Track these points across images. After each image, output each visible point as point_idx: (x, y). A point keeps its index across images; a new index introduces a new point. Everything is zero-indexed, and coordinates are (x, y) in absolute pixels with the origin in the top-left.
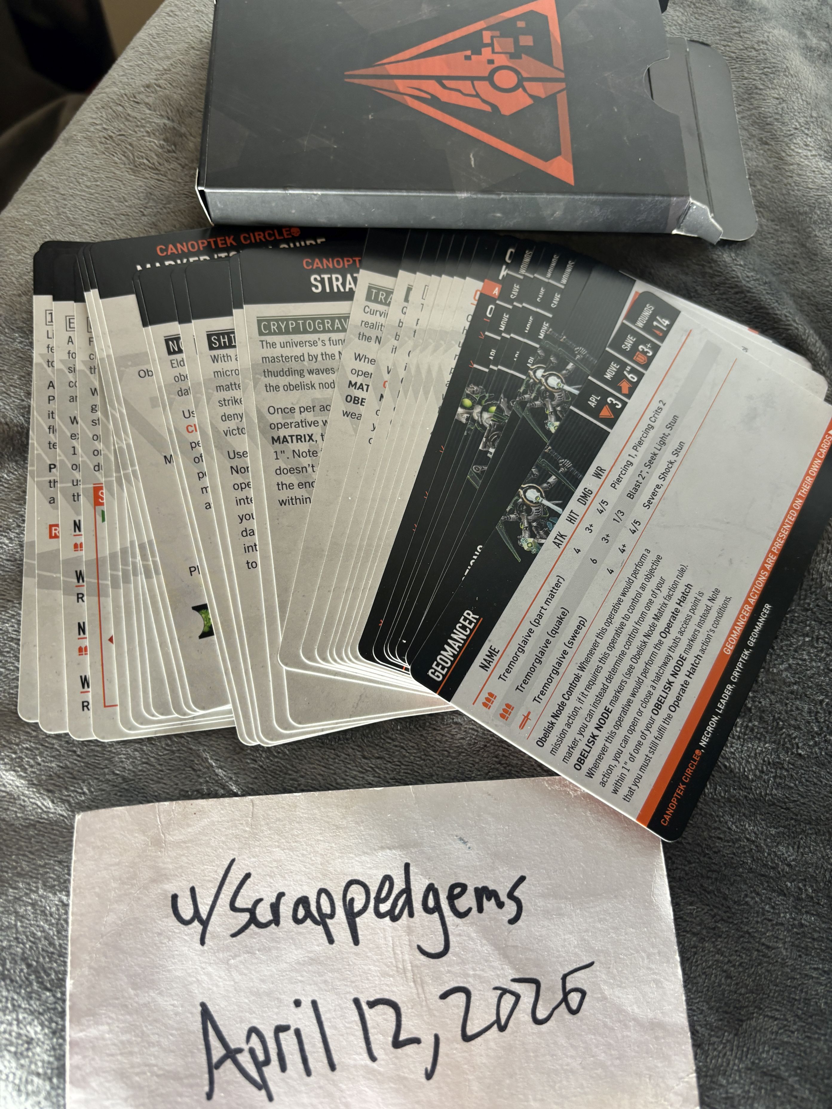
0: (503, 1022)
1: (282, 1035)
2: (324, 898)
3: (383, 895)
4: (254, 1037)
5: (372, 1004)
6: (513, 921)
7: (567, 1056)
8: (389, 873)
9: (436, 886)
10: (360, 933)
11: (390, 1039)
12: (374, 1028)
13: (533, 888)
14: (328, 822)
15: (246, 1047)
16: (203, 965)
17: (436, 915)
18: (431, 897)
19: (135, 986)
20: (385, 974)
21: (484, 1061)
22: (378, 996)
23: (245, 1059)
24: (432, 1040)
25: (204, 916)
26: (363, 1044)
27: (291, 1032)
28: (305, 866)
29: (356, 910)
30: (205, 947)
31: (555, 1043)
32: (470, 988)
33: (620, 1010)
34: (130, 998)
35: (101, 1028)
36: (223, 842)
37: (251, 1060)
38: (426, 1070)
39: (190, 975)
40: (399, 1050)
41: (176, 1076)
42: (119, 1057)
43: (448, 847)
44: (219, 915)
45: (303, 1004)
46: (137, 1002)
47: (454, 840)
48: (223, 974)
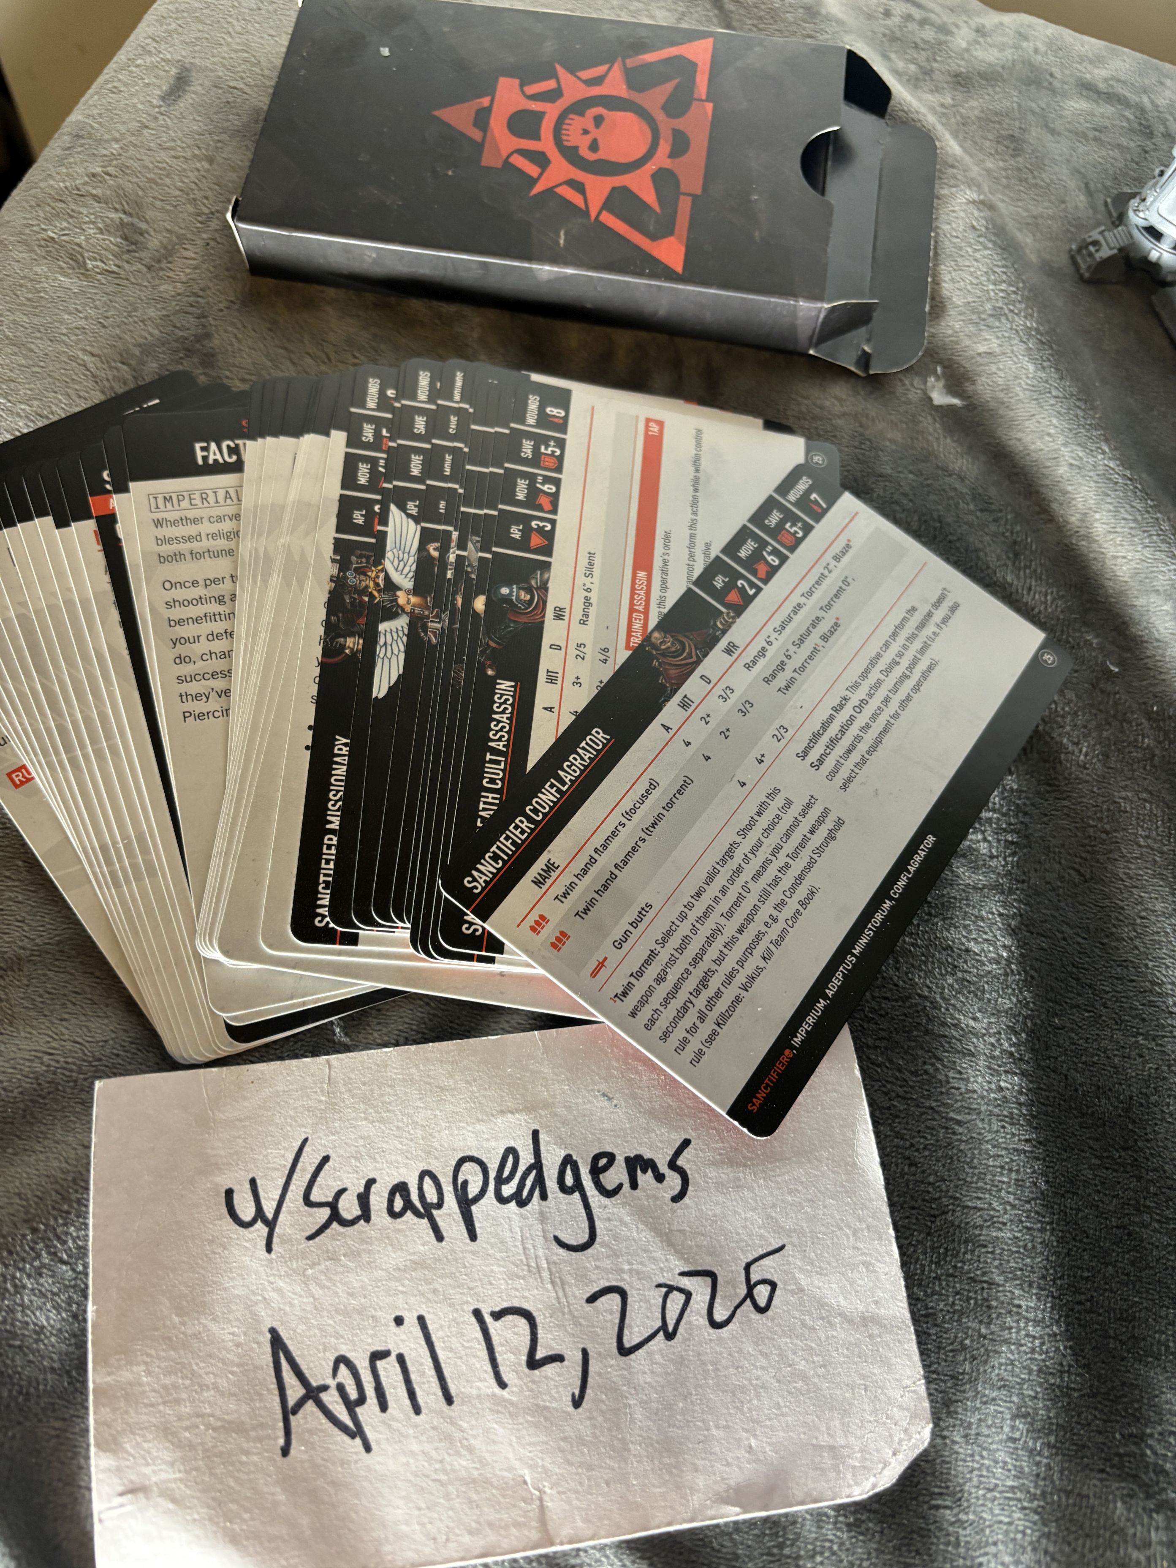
0: (671, 1328)
1: (380, 1364)
2: (428, 1182)
3: (506, 1173)
4: (343, 1369)
5: (497, 1315)
6: (678, 1198)
7: (756, 1368)
8: (512, 1144)
9: (574, 1158)
10: (477, 1224)
11: (524, 1358)
12: (502, 1345)
13: (701, 1154)
14: (429, 1084)
15: (332, 1383)
16: (271, 1279)
17: (577, 1195)
18: (569, 1172)
19: (181, 1312)
20: (513, 1276)
21: (649, 1380)
22: (505, 1305)
23: (331, 1399)
24: (579, 1355)
25: (270, 1215)
26: (488, 1367)
27: (393, 1357)
28: (401, 1143)
29: (470, 1196)
30: (273, 1255)
31: (740, 1351)
32: (626, 1287)
33: (822, 1305)
34: (174, 1328)
35: (135, 1369)
36: (291, 1117)
37: (340, 1400)
38: (573, 1395)
39: (254, 1293)
40: (537, 1372)
41: (239, 1428)
42: (161, 1408)
43: (588, 1106)
44: (290, 1213)
45: (406, 1322)
46: (183, 1333)
47: (595, 1097)
48: (298, 1289)
